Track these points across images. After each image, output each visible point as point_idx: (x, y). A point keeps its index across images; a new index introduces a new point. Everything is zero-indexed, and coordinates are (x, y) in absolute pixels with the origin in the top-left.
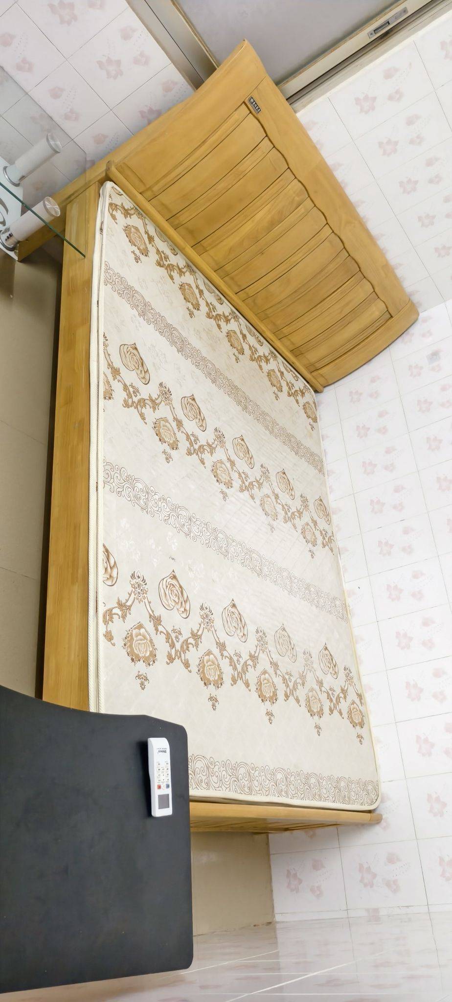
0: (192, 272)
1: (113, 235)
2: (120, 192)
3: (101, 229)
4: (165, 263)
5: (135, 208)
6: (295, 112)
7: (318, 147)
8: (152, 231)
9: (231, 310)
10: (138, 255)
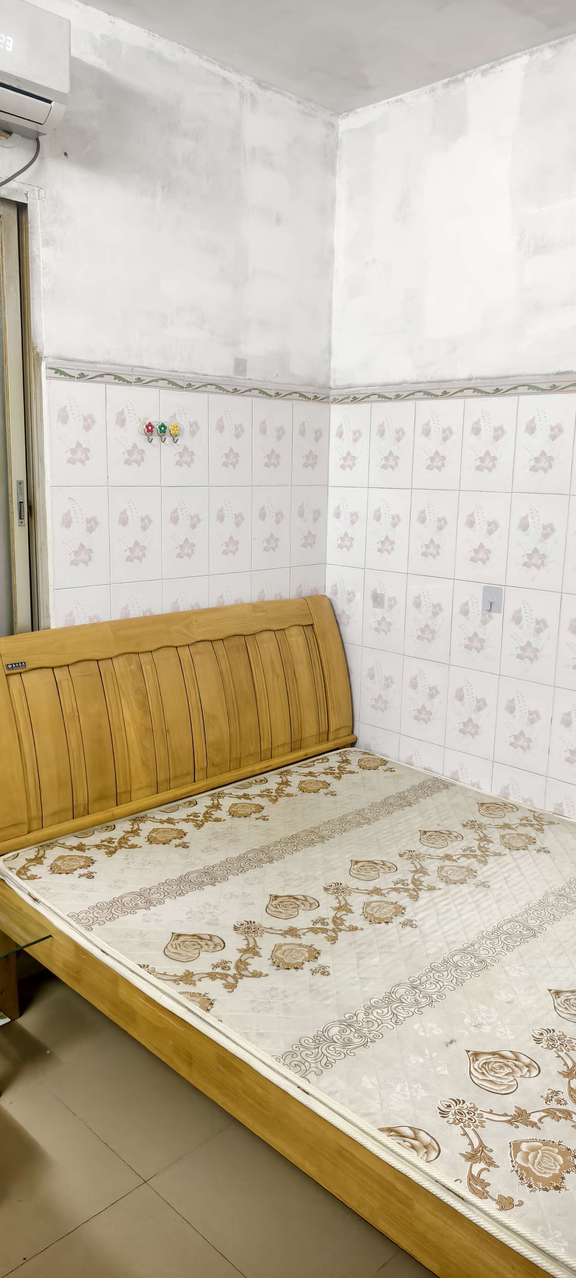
0: (142, 819)
1: (49, 889)
2: (14, 855)
3: (35, 900)
4: (114, 845)
5: (40, 848)
6: (49, 628)
7: (95, 621)
8: (73, 841)
9: (209, 796)
10: (87, 873)
